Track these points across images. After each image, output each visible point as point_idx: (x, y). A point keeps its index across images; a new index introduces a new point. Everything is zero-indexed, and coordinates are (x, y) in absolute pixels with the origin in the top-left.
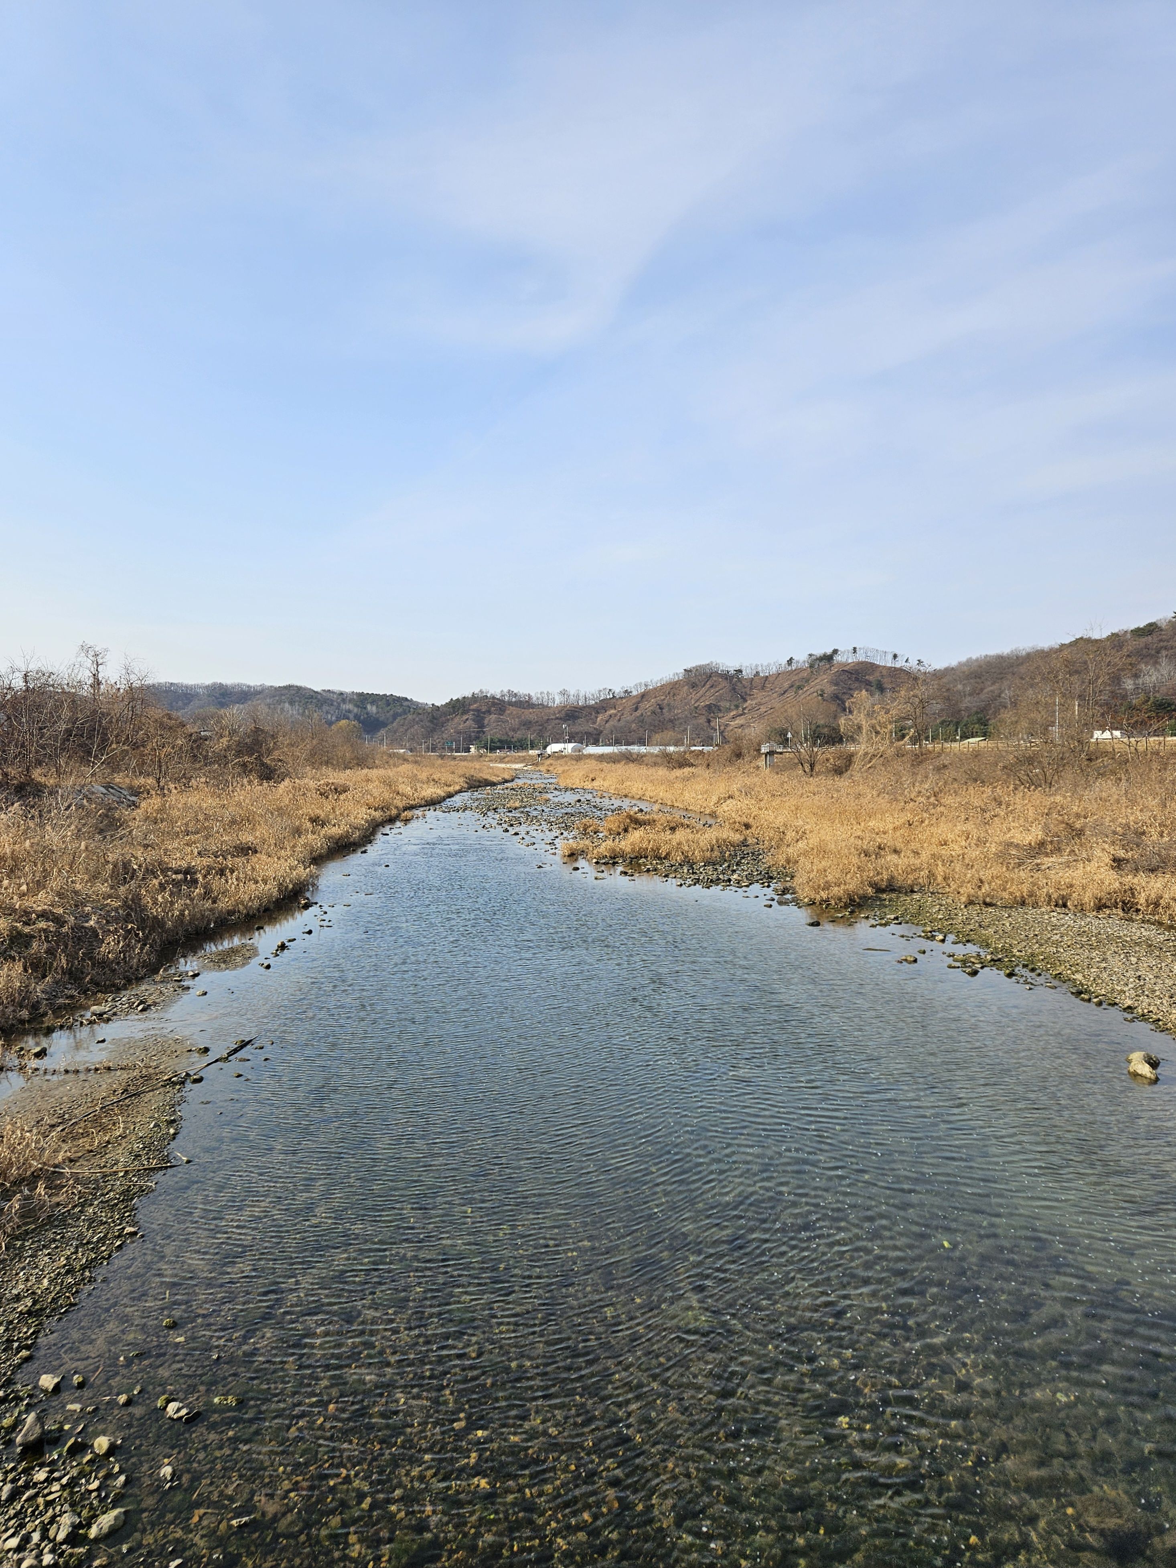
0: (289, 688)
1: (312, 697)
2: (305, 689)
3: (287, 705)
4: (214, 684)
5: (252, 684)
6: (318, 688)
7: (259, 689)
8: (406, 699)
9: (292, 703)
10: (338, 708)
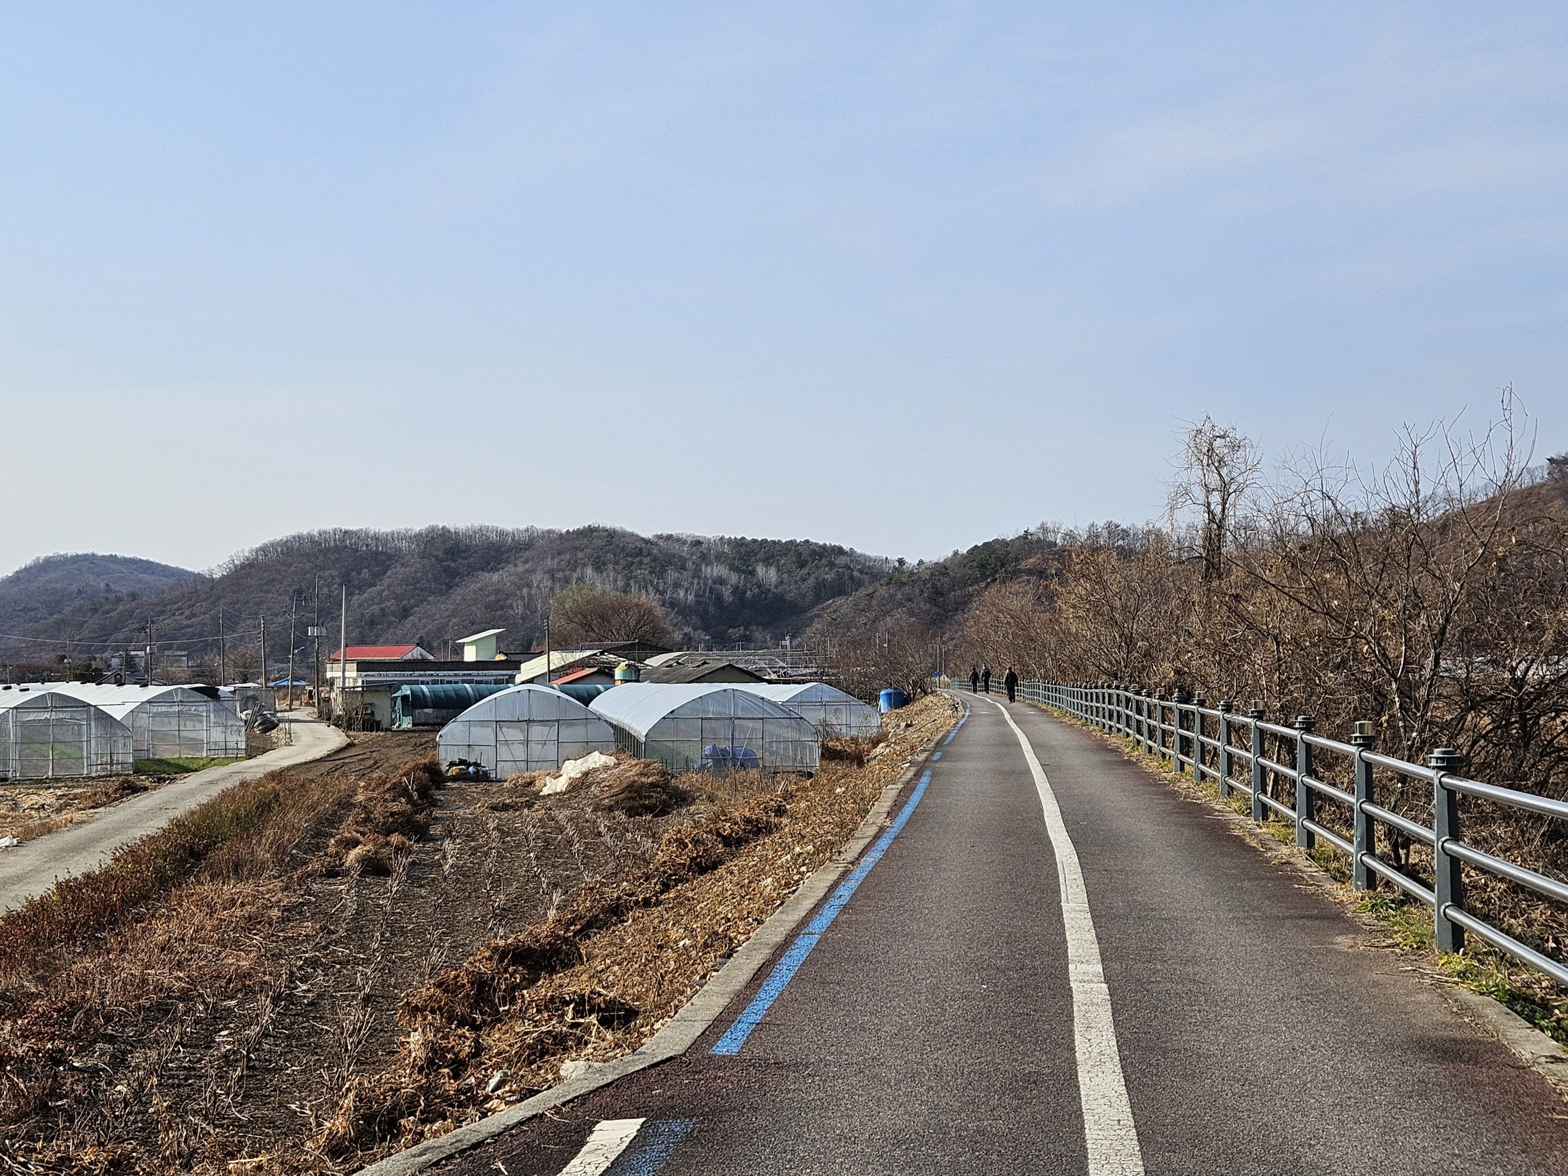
0: (590, 532)
1: (640, 552)
2: (624, 535)
3: (589, 571)
4: (432, 530)
5: (509, 527)
6: (647, 533)
7: (524, 537)
8: (840, 551)
9: (599, 567)
10: (697, 574)
